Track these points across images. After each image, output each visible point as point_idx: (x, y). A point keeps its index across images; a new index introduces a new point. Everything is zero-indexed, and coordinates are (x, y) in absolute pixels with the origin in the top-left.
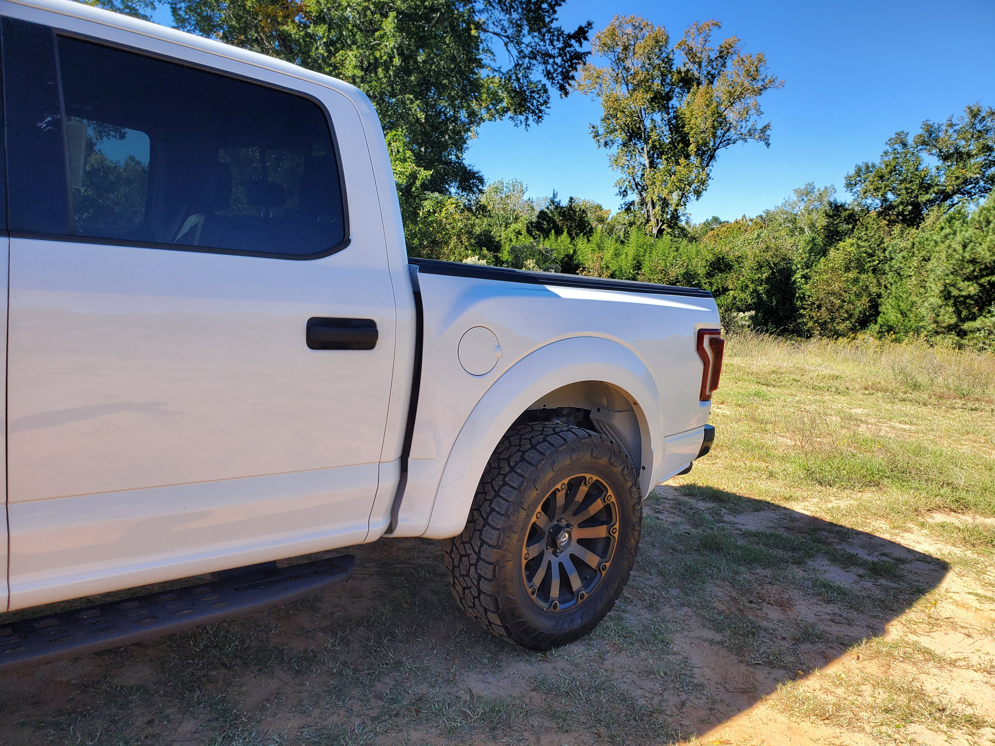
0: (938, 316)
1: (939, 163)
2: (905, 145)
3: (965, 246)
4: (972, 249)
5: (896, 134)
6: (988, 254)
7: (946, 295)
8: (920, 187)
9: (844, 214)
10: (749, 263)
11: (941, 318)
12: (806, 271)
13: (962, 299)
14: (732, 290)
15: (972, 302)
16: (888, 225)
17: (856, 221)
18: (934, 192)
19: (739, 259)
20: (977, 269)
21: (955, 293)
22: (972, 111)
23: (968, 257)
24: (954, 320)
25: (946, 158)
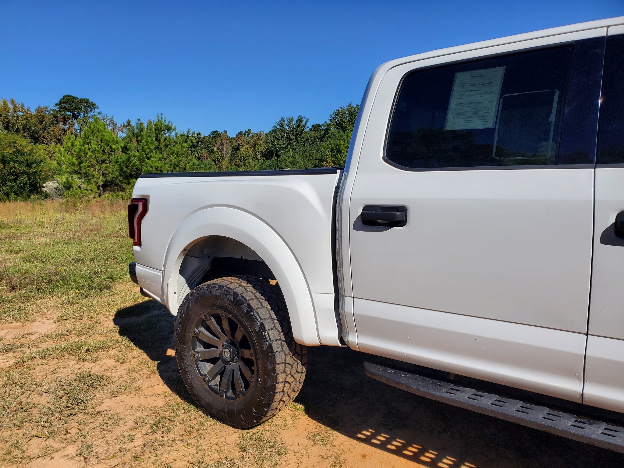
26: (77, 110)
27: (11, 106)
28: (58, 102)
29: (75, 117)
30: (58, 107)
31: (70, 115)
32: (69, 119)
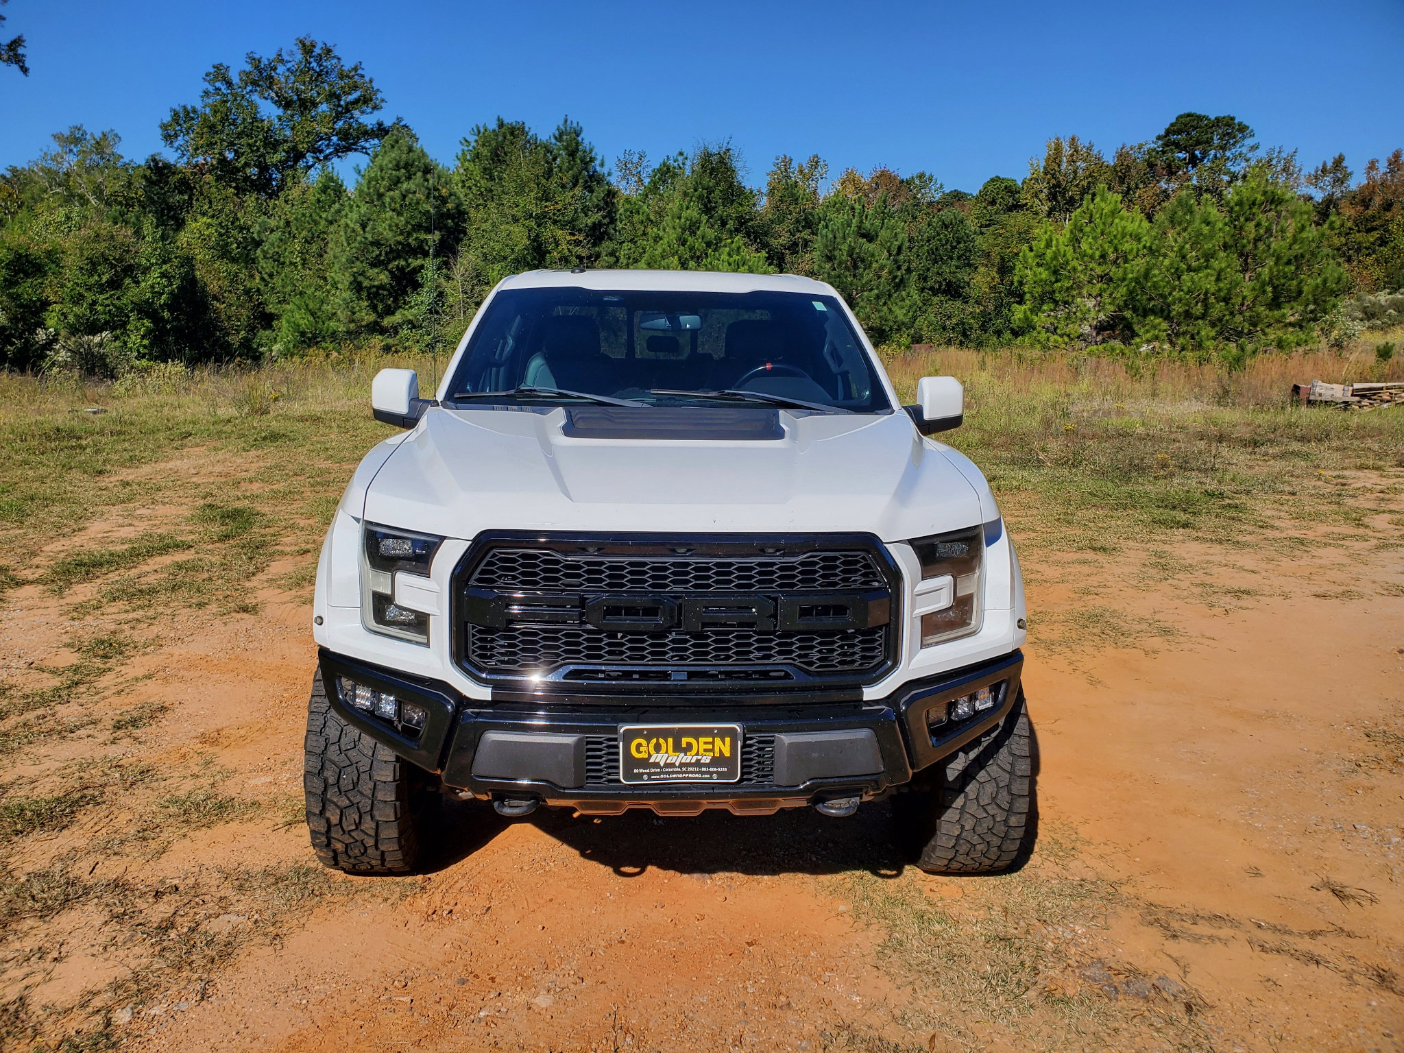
0: (354, 313)
1: (280, 112)
2: (229, 84)
3: (364, 227)
4: (373, 229)
5: (214, 67)
6: (391, 234)
7: (357, 287)
8: (265, 144)
9: (173, 179)
10: (72, 262)
11: (358, 315)
12: (164, 267)
13: (374, 290)
14: (55, 303)
15: (385, 293)
16: (237, 195)
17: (191, 189)
18: (284, 150)
19: (53, 256)
20: (383, 253)
21: (366, 283)
22: (304, 45)
23: (370, 239)
24: (373, 317)
25: (286, 104)
26: (1201, 147)
27: (1067, 150)
28: (1162, 133)
29: (1194, 161)
30: (1160, 142)
31: (1185, 159)
32: (1179, 168)
